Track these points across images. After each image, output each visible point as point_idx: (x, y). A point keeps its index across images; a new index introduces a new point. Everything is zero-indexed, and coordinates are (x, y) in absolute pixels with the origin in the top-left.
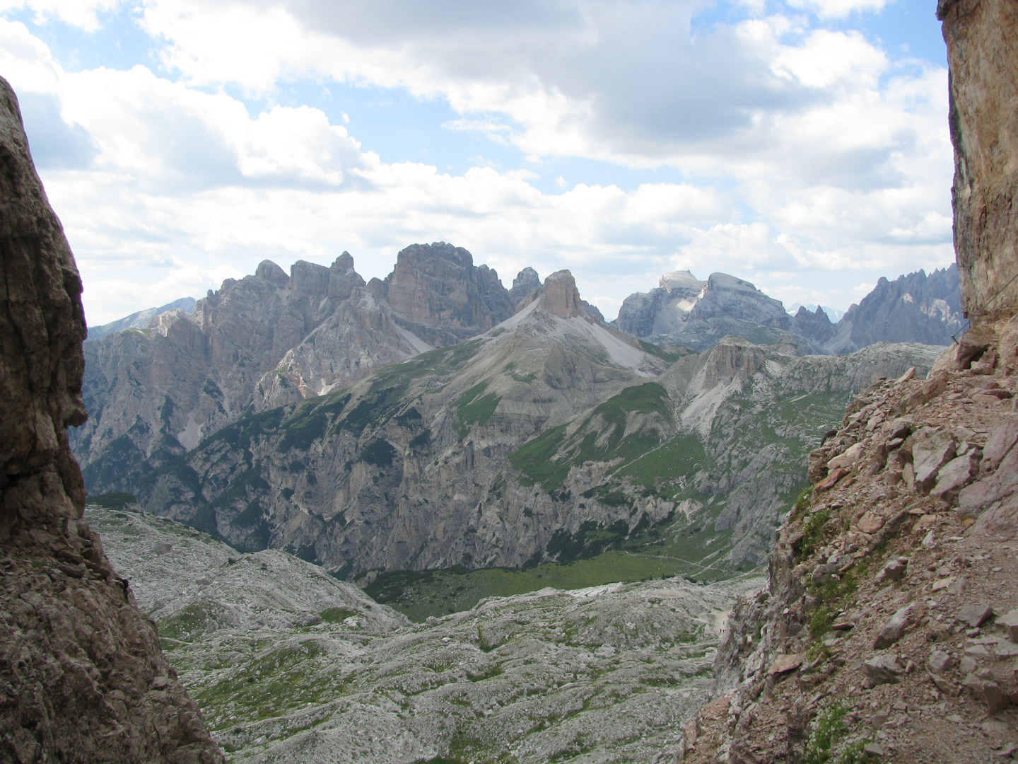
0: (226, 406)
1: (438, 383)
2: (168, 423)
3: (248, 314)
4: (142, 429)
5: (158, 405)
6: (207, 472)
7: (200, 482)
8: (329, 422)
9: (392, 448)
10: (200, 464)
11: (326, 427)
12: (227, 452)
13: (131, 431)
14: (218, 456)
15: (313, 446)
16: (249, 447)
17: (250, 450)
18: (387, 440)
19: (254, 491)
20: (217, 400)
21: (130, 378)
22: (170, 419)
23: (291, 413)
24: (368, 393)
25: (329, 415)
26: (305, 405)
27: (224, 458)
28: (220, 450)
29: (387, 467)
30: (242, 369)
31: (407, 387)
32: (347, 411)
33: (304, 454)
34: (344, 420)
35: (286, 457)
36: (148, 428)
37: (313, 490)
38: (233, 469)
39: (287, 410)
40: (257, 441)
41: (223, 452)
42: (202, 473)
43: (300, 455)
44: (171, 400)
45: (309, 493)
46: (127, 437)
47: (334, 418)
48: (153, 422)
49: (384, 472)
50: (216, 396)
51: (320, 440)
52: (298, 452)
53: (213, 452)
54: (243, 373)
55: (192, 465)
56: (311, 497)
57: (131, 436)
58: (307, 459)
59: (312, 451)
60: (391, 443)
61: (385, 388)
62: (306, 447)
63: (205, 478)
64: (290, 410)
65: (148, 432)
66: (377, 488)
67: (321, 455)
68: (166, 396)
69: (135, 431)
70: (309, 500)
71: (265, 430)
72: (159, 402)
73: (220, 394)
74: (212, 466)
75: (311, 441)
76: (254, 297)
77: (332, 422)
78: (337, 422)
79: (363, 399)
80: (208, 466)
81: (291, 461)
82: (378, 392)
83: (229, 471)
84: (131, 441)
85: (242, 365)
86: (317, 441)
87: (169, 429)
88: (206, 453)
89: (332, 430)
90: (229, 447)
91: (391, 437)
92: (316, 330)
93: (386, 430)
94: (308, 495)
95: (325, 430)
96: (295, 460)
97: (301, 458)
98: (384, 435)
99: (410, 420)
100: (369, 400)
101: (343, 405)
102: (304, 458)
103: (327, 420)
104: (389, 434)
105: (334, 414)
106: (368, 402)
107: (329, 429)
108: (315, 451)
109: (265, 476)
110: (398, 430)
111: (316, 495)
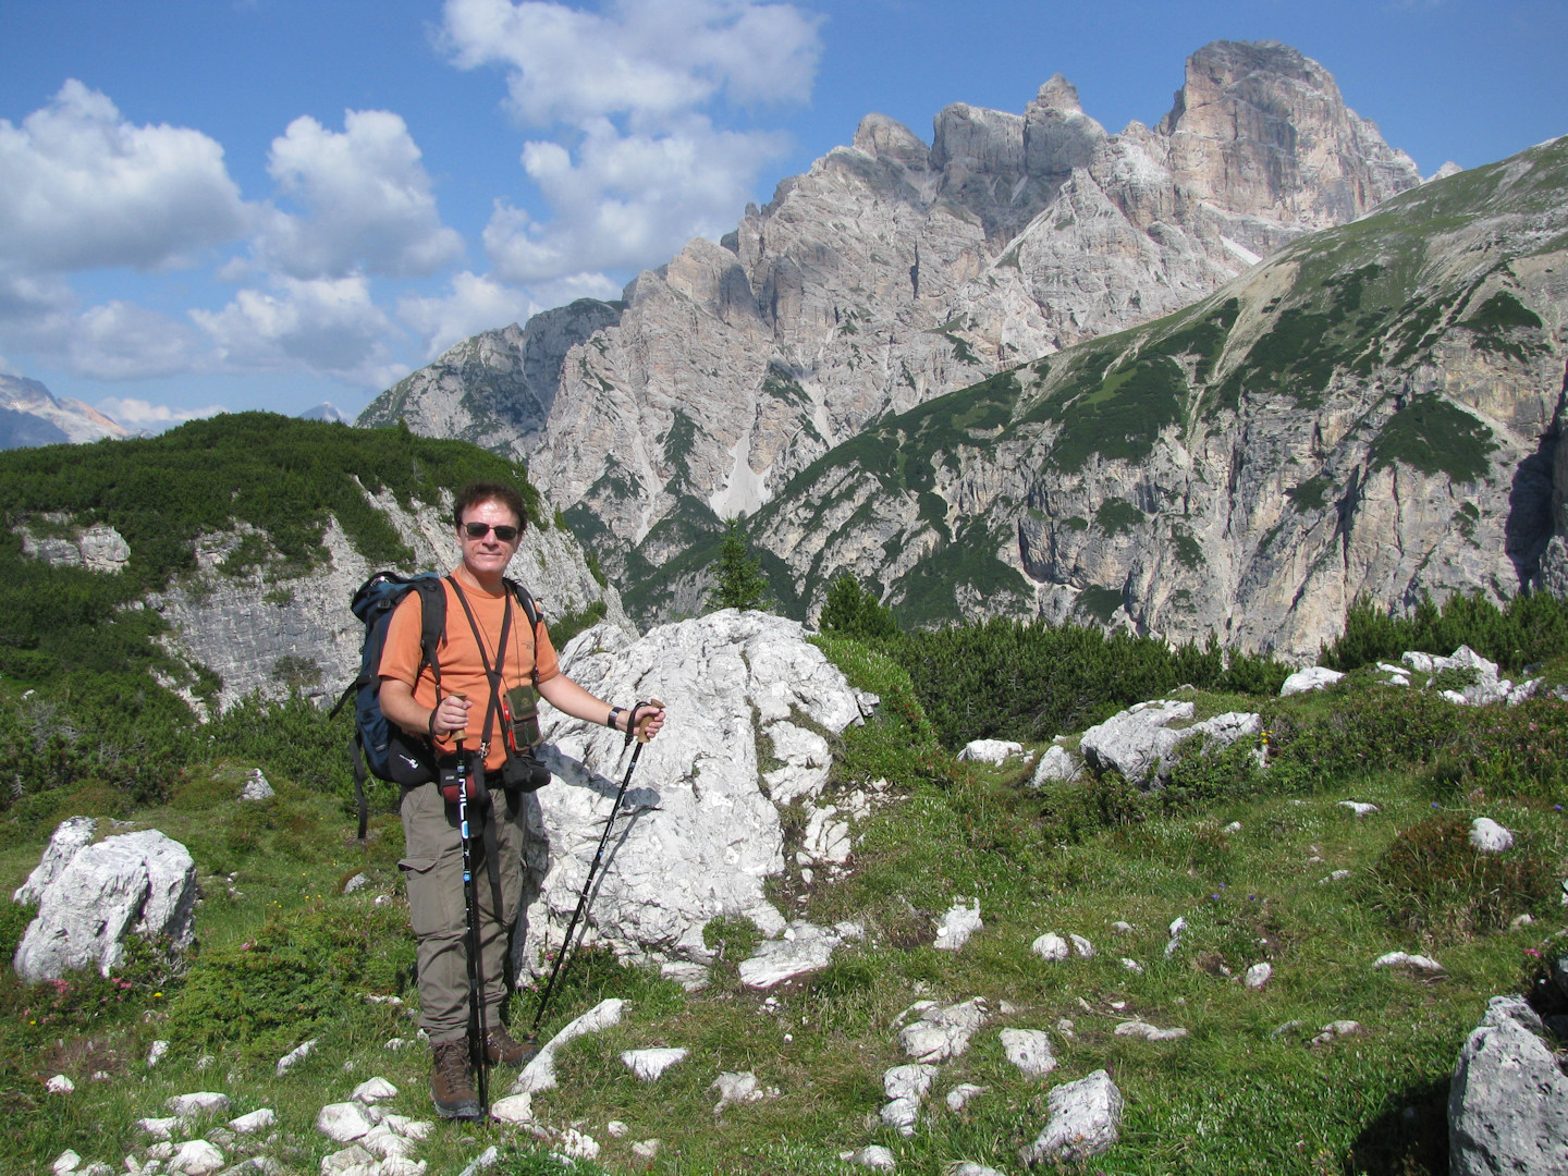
0: (820, 421)
1: (1532, 234)
2: (684, 469)
3: (849, 222)
4: (623, 487)
5: (657, 432)
6: (819, 558)
7: (800, 589)
8: (1190, 381)
9: (1474, 423)
10: (793, 537)
11: (1184, 394)
12: (871, 498)
13: (593, 492)
14: (846, 511)
15: (1160, 450)
16: (932, 483)
17: (937, 490)
18: (1444, 397)
19: (983, 603)
20: (799, 410)
21: (587, 374)
22: (688, 460)
23: (1038, 385)
24: (1297, 289)
25: (1181, 360)
26: (1080, 359)
27: (864, 516)
28: (848, 494)
29: (1481, 482)
30: (850, 338)
31: (1420, 261)
32: (1239, 344)
33: (1138, 474)
34: (1241, 370)
35: (1080, 489)
36: (636, 485)
37: (1193, 585)
38: (893, 549)
39: (1024, 377)
40: (952, 463)
41: (860, 498)
42: (804, 565)
43: (1125, 480)
44: (688, 419)
45: (1183, 594)
46: (586, 508)
47: (1203, 370)
48: (647, 471)
49: (1473, 501)
50: (794, 403)
51: (1176, 431)
52: (1115, 469)
53: (828, 502)
54: (855, 347)
55: (768, 540)
56: (1191, 609)
57: (596, 505)
58: (1149, 493)
59: (1159, 463)
60: (1461, 407)
61: (1347, 269)
62: (1137, 454)
63: (813, 578)
64: (1035, 377)
65: (636, 494)
66: (1474, 554)
67: (1192, 476)
68: (673, 409)
69: (604, 493)
70: (1190, 620)
71: (971, 433)
72: (661, 424)
73: (804, 397)
74: (829, 542)
75: (1153, 436)
76: (857, 189)
77: (1200, 379)
78: (1216, 377)
79: (1285, 306)
80: (818, 542)
81: (1097, 500)
82: (1329, 283)
83: (881, 554)
84: (596, 516)
85: (849, 329)
86: (1169, 434)
87: (689, 483)
88: (808, 505)
89: (1205, 401)
90: (874, 485)
91: (1456, 385)
92: (1019, 238)
93: (1435, 365)
94: (1183, 602)
95: (1185, 405)
96: (1110, 496)
97: (1127, 489)
98: (1434, 383)
99: (1508, 330)
100: (1306, 306)
101: (1221, 331)
102: (1138, 487)
103: (1180, 374)
104: (1449, 378)
105: (1197, 358)
106: (1306, 312)
107: (1194, 398)
108: (1169, 465)
109: (1012, 554)
110: (1475, 365)
111: (1207, 601)
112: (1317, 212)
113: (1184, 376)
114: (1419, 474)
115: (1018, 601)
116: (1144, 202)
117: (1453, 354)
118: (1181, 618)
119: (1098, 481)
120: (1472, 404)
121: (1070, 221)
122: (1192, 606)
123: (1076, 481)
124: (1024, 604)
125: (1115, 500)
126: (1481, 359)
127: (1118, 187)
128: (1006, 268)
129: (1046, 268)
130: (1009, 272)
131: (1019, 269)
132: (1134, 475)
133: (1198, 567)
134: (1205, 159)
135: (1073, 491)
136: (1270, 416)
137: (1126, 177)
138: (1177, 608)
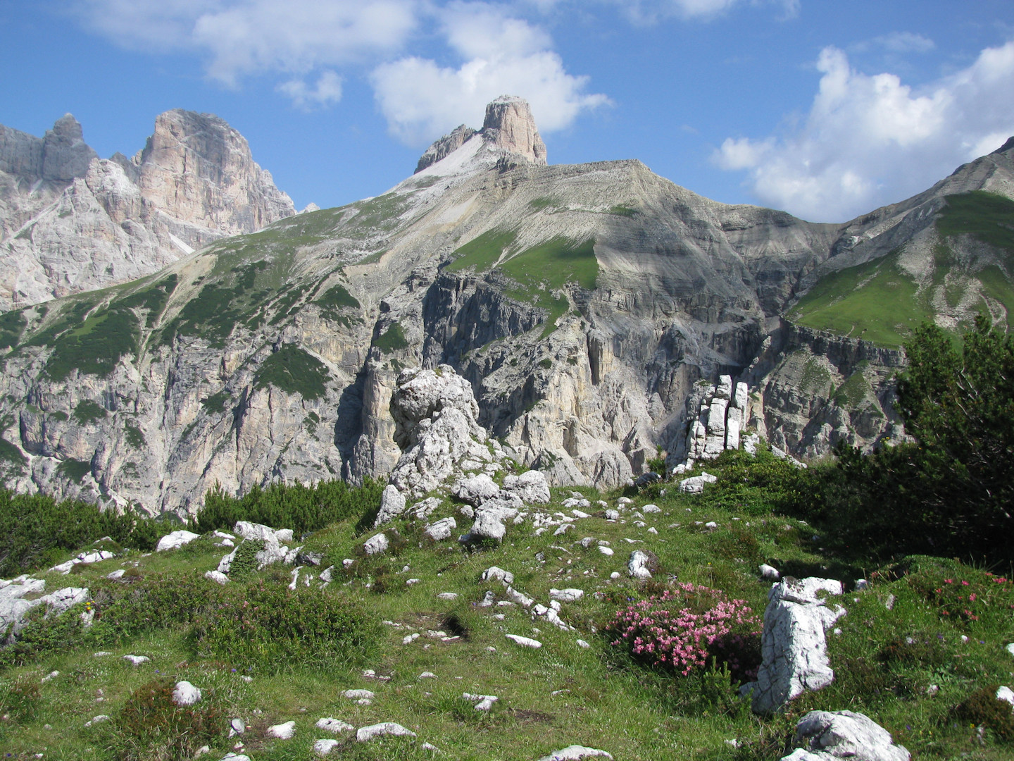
1: (357, 252)
8: (143, 325)
9: (317, 362)
11: (138, 333)
15: (120, 370)
18: (301, 347)
23: (39, 321)
24: (215, 272)
25: (139, 312)
26: (70, 306)
29: (321, 400)
31: (292, 261)
32: (177, 304)
33: (104, 385)
34: (177, 320)
35: (64, 393)
37: (138, 460)
39: (30, 315)
43: (96, 388)
45: (131, 465)
47: (151, 319)
49: (316, 411)
51: (132, 357)
52: (89, 380)
56: (136, 475)
58: (111, 398)
59: (119, 378)
60: (311, 353)
61: (247, 262)
62: (105, 372)
64: (37, 315)
66: (316, 444)
67: (141, 388)
70: (135, 482)
75: (116, 360)
77: (149, 325)
78: (160, 324)
79: (207, 282)
81: (75, 401)
82: (236, 270)
86: (127, 359)
89: (151, 339)
91: (309, 339)
92: (33, 220)
93: (297, 326)
94: (131, 470)
95: (138, 340)
96: (85, 398)
97: (96, 394)
98: (296, 337)
99: (340, 308)
100: (220, 283)
101: (165, 294)
102: (104, 393)
103: (136, 321)
104: (305, 335)
105: (148, 311)
106: (220, 287)
107: (145, 337)
108: (126, 380)
109: (14, 435)
110: (321, 328)
111: (147, 470)
112: (231, 224)
113: (139, 322)
114: (285, 393)
115: (16, 468)
116: (121, 206)
117: (308, 320)
118: (130, 481)
119: (77, 388)
120: (318, 351)
121: (69, 213)
122: (137, 473)
123: (62, 387)
124: (21, 470)
125: (88, 401)
126: (325, 324)
127: (104, 195)
128: (22, 240)
129: (51, 242)
130: (24, 243)
131: (32, 242)
132: (102, 385)
133: (142, 448)
134: (163, 183)
135: (59, 394)
136: (194, 351)
137: (110, 188)
138: (127, 475)
